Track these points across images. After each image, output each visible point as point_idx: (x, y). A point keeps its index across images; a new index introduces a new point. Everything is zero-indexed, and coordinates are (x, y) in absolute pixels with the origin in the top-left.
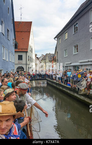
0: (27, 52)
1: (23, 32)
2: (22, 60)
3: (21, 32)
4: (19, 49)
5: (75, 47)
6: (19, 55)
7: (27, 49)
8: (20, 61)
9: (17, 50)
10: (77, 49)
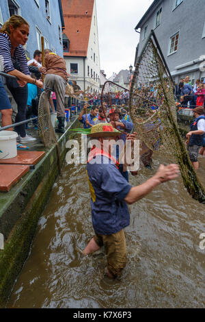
0: (84, 58)
1: (78, 16)
2: (77, 72)
3: (75, 16)
4: (71, 52)
5: (173, 40)
6: (71, 64)
7: (85, 52)
8: (74, 75)
9: (68, 54)
10: (176, 44)
